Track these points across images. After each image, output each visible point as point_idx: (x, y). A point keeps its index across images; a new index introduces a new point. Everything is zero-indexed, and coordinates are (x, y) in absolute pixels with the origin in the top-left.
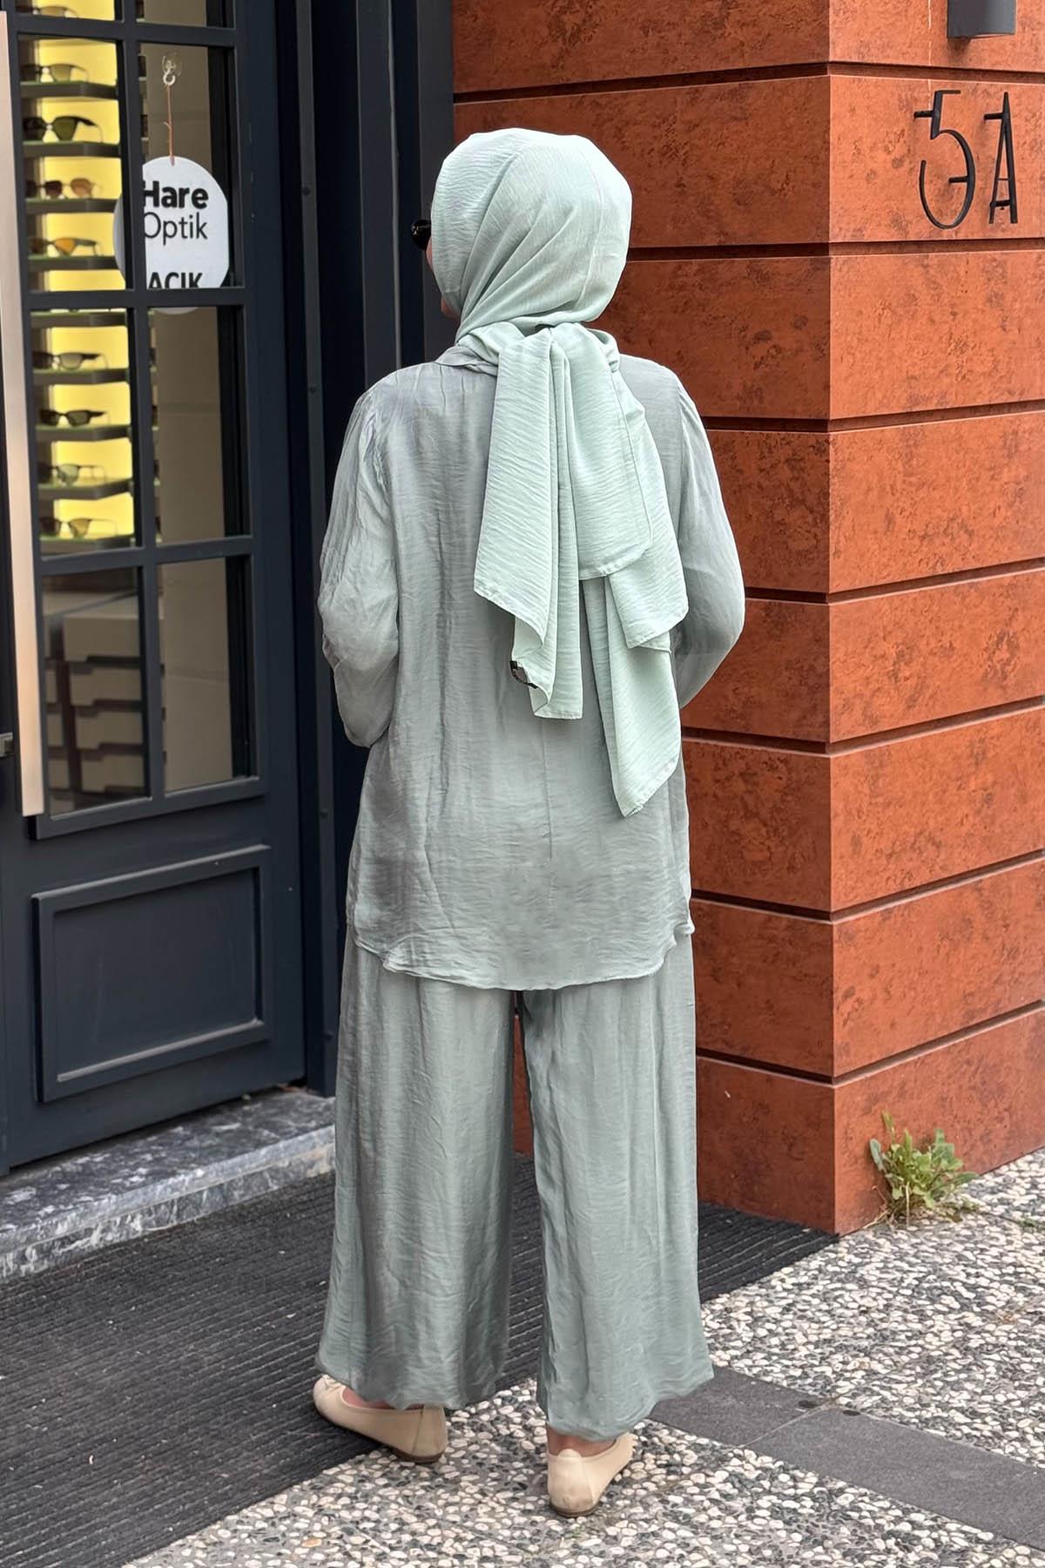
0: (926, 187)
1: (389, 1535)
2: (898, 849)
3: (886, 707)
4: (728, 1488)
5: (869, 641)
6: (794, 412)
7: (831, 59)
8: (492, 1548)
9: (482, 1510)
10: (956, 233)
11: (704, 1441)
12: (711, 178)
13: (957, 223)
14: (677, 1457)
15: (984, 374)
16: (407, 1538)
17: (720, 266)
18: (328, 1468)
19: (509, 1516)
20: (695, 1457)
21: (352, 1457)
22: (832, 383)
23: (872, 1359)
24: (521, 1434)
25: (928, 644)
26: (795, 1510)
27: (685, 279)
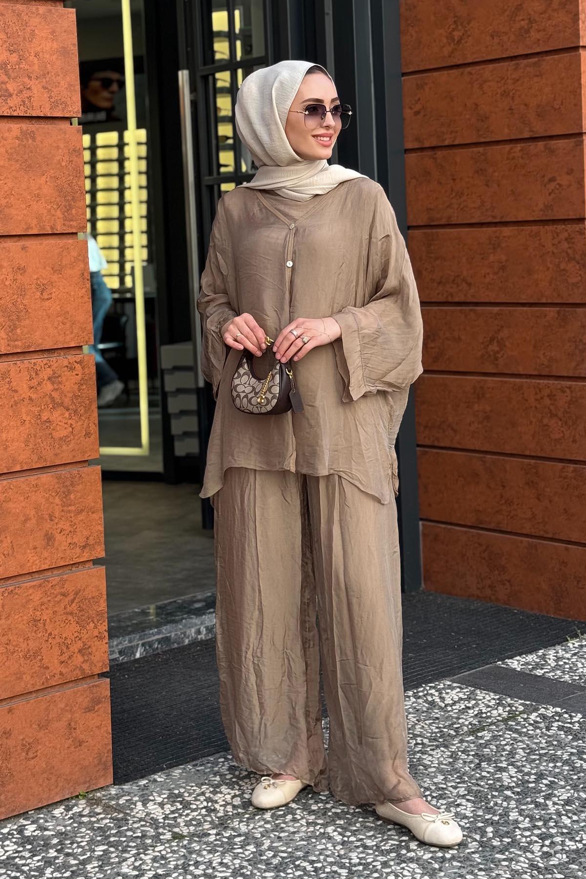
4: (538, 719)
6: (569, 215)
7: (581, 44)
11: (528, 703)
12: (526, 105)
14: (514, 708)
17: (531, 147)
20: (523, 708)
24: (439, 700)
26: (570, 727)
27: (515, 154)
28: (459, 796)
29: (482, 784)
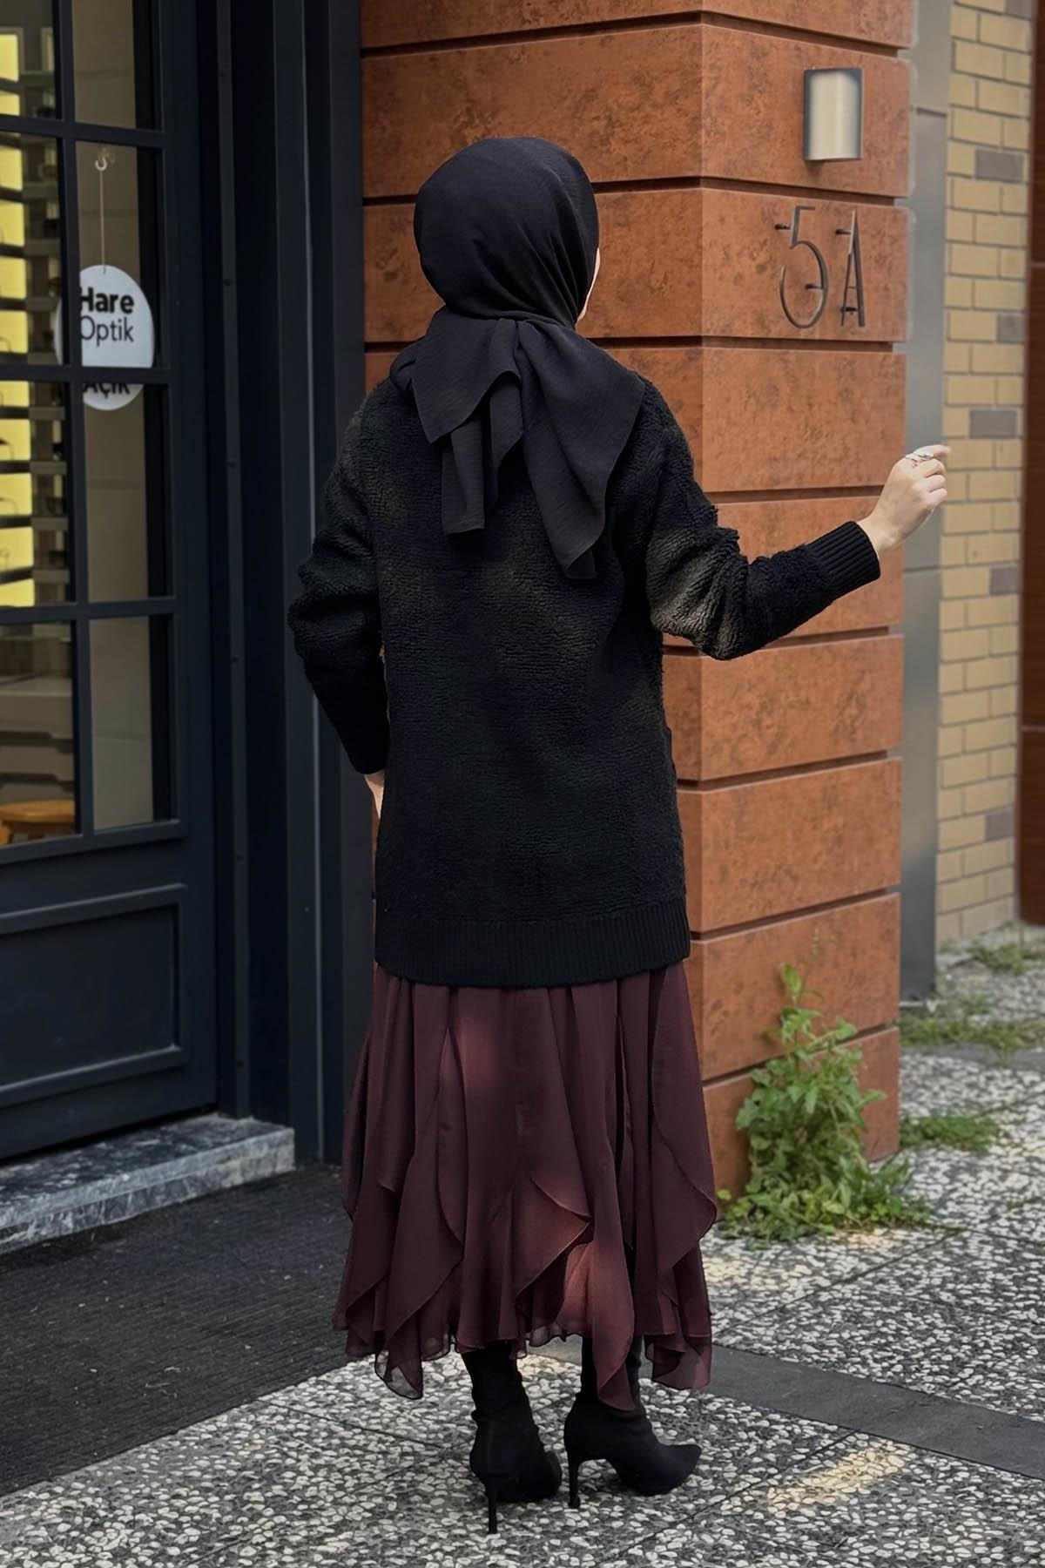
0: (786, 292)
1: (320, 1440)
2: (760, 879)
3: (750, 752)
5: (736, 692)
7: (703, 174)
8: (411, 1447)
9: (400, 1421)
10: (812, 333)
13: (812, 324)
14: (568, 1382)
15: (835, 460)
16: (336, 1441)
18: (262, 1396)
19: (424, 1425)
21: (284, 1388)
22: (704, 460)
23: (735, 1311)
24: (432, 1370)
25: (787, 697)
26: (670, 1414)
28: (491, 1549)
29: (530, 1524)
